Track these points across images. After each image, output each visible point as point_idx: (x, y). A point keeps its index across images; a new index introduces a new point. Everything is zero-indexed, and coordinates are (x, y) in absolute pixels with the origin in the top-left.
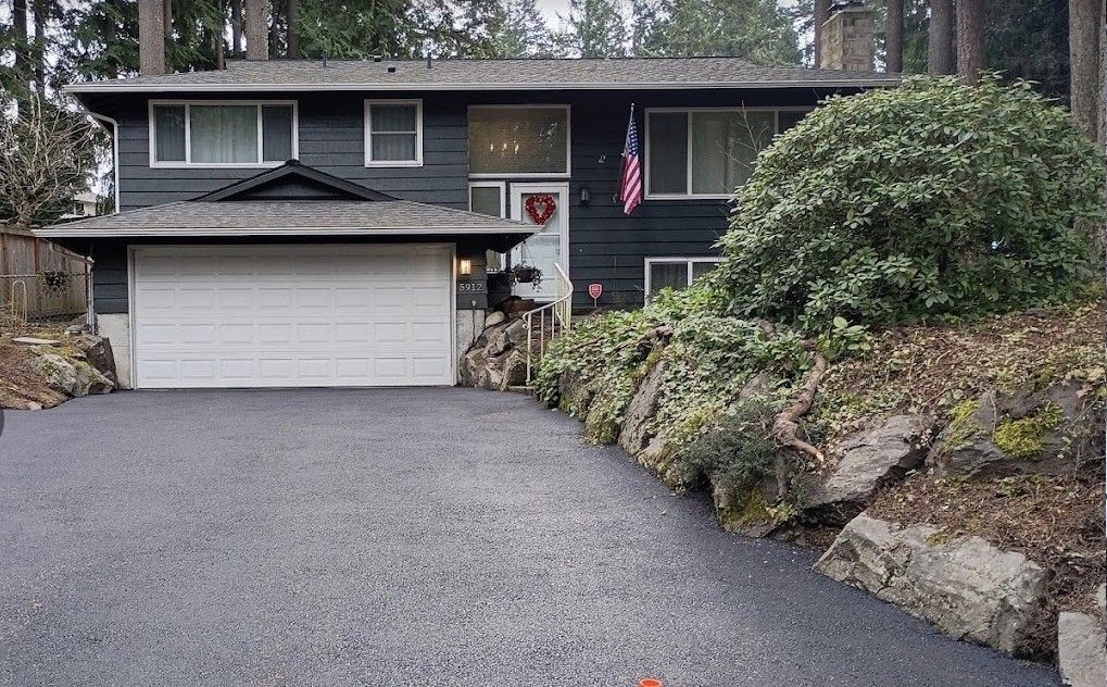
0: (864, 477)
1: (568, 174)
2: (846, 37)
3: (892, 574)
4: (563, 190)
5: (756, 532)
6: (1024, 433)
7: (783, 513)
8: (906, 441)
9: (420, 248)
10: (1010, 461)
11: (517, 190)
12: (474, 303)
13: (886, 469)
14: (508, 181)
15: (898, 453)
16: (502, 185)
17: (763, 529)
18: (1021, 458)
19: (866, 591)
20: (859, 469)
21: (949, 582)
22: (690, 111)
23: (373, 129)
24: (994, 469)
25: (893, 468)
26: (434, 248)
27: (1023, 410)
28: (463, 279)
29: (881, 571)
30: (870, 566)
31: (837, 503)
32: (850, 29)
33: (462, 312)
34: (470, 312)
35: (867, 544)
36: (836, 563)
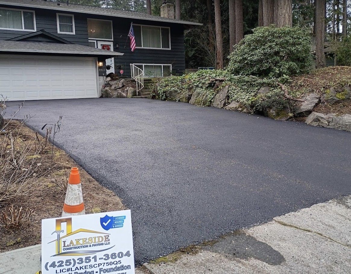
0: (310, 106)
1: (112, 40)
2: (169, 11)
3: (329, 123)
4: (112, 44)
5: (284, 119)
6: (342, 95)
7: (291, 115)
8: (317, 98)
9: (87, 58)
10: (340, 100)
11: (100, 43)
12: (103, 74)
13: (315, 104)
14: (97, 41)
15: (316, 101)
16: (95, 41)
17: (286, 119)
18: (342, 100)
19: (323, 127)
20: (308, 104)
21: (347, 122)
22: (141, 26)
23: (60, 22)
24: (338, 102)
25: (316, 104)
26: (91, 58)
27: (341, 91)
28: (100, 67)
29: (326, 123)
30: (324, 122)
31: (304, 111)
32: (169, 9)
33: (100, 77)
34: (103, 77)
35: (322, 118)
36: (314, 123)
